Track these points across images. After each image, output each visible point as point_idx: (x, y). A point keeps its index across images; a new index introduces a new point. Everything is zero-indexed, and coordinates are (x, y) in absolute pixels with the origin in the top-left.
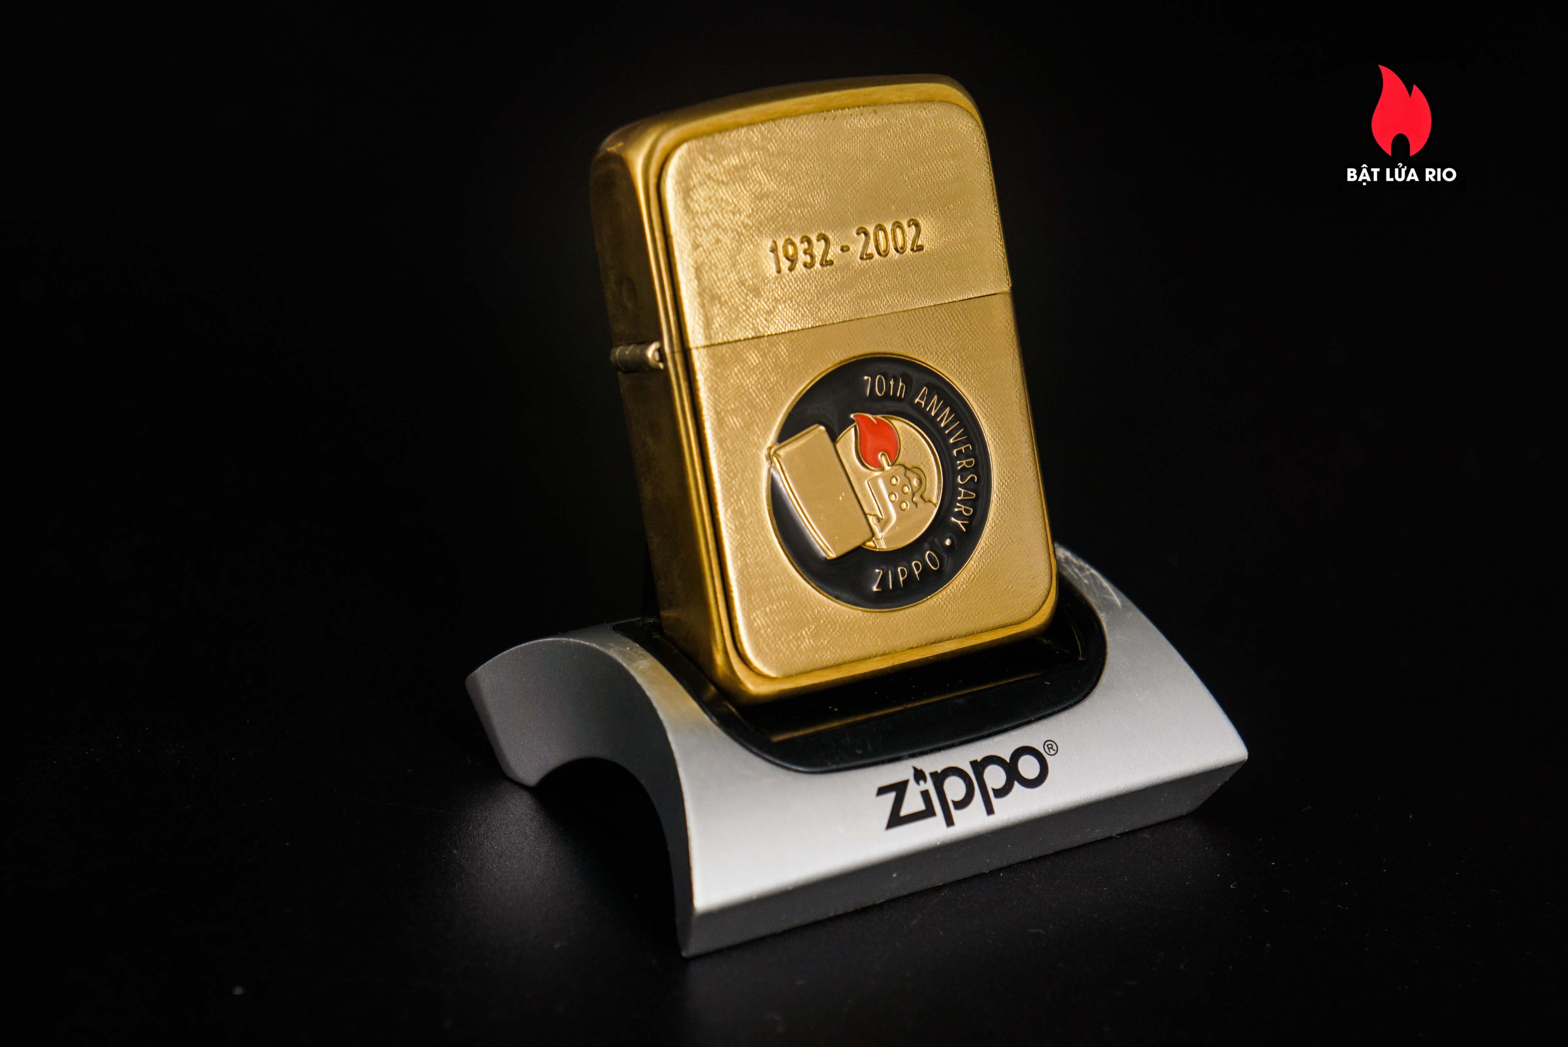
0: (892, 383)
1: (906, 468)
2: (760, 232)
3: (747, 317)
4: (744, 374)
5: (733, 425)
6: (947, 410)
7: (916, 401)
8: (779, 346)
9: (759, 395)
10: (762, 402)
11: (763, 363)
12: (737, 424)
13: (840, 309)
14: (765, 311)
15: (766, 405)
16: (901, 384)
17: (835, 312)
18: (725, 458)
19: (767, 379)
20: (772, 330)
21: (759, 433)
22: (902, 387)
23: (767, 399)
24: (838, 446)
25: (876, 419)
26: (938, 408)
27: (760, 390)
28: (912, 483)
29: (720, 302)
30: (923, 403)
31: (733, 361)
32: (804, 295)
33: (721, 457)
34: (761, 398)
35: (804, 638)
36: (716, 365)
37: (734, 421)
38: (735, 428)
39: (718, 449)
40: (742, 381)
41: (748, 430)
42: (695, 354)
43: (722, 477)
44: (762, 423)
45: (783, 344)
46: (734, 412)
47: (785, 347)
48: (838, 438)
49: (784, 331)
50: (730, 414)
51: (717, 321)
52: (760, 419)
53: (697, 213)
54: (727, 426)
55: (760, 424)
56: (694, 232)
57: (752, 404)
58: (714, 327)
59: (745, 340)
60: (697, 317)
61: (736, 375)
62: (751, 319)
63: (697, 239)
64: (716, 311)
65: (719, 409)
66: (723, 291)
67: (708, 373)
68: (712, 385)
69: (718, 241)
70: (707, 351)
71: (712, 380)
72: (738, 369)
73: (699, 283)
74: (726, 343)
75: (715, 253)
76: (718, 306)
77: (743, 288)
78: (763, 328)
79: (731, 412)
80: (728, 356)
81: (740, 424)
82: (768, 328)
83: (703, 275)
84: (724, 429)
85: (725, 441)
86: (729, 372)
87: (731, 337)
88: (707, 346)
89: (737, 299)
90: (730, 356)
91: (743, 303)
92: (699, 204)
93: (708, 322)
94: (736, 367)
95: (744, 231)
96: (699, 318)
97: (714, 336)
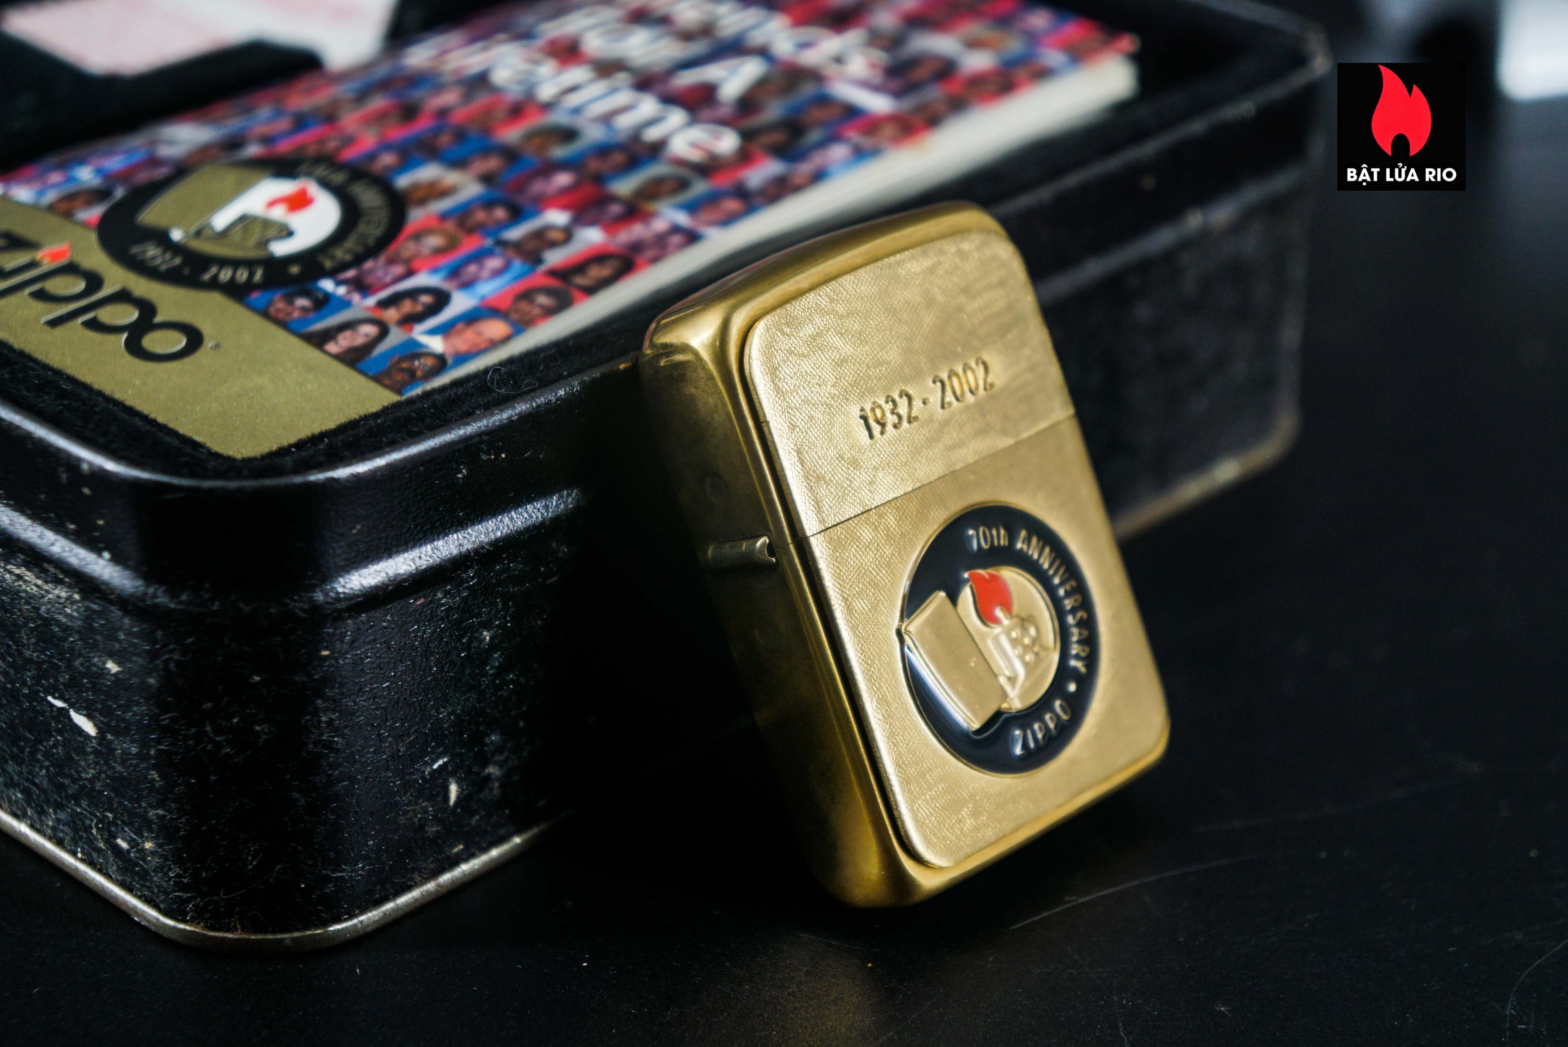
0: (994, 532)
1: (1022, 619)
2: (847, 400)
3: (853, 492)
4: (861, 553)
5: (861, 608)
6: (1047, 550)
7: (1019, 547)
8: (887, 516)
9: (879, 572)
10: (883, 579)
11: (875, 537)
12: (865, 607)
13: (934, 465)
14: (867, 482)
15: (886, 581)
16: (1002, 531)
17: (931, 470)
18: (860, 645)
19: (883, 553)
20: (878, 501)
21: (886, 612)
22: (1004, 534)
23: (887, 575)
24: (959, 608)
25: (987, 573)
26: (1039, 550)
27: (879, 566)
28: (1030, 633)
29: (825, 481)
30: (1025, 546)
31: (848, 541)
32: (899, 458)
34: (881, 575)
35: (965, 819)
36: (835, 550)
38: (864, 612)
40: (861, 561)
41: (876, 611)
43: (861, 666)
44: (887, 601)
45: (891, 513)
46: (859, 594)
47: (893, 516)
48: (958, 600)
49: (888, 499)
50: (857, 598)
51: (826, 502)
52: (884, 597)
53: (787, 392)
54: (856, 611)
55: (885, 603)
56: (788, 412)
57: (874, 583)
58: (825, 509)
59: (855, 516)
60: (807, 502)
61: (854, 555)
62: (856, 494)
63: (792, 420)
64: (824, 492)
65: (846, 596)
66: (826, 469)
67: (829, 560)
68: (835, 571)
69: (811, 418)
70: (824, 536)
71: (834, 565)
72: (855, 549)
73: (802, 466)
74: (839, 523)
75: (811, 431)
76: (825, 486)
77: (843, 462)
78: (869, 501)
79: (857, 596)
80: (843, 537)
81: (867, 606)
82: (874, 499)
83: (805, 457)
84: (854, 615)
85: (857, 628)
86: (847, 554)
87: (842, 517)
88: (823, 531)
89: (840, 476)
90: (845, 536)
91: (846, 478)
92: (787, 383)
93: (818, 505)
94: (852, 547)
95: (833, 402)
96: (810, 503)
97: (826, 519)
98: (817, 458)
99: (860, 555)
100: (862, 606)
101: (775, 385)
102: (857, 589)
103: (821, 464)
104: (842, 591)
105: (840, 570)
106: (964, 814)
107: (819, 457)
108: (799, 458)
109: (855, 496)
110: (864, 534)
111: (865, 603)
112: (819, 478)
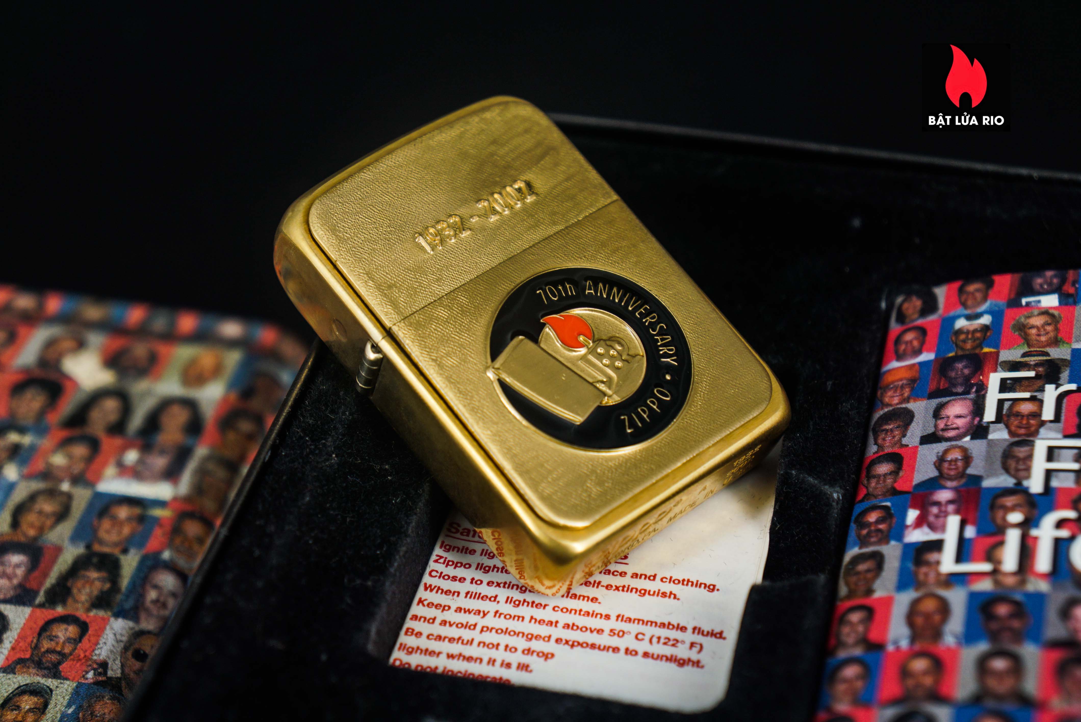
0: (560, 288)
1: (605, 340)
2: (403, 231)
3: (424, 289)
4: (441, 327)
5: (451, 363)
6: (615, 290)
7: (587, 293)
8: (459, 298)
9: (461, 336)
10: (466, 340)
11: (452, 314)
12: (455, 362)
13: (493, 257)
14: (435, 280)
15: (470, 341)
16: (568, 286)
17: (490, 260)
18: (457, 388)
19: (461, 323)
20: (447, 289)
21: (475, 361)
22: (570, 287)
23: (469, 337)
24: (542, 345)
25: (561, 316)
26: (606, 291)
27: (460, 332)
28: (615, 347)
29: (396, 287)
30: (592, 291)
31: (428, 322)
32: (459, 258)
33: (454, 390)
34: (464, 337)
35: (591, 489)
36: (416, 329)
37: (450, 362)
38: (454, 365)
39: (448, 385)
40: (443, 332)
41: (465, 362)
42: (395, 329)
43: (462, 402)
44: (473, 354)
45: (461, 295)
46: (448, 354)
47: (464, 297)
48: (539, 340)
49: (456, 287)
50: (445, 357)
51: (401, 300)
52: (471, 352)
53: (348, 238)
54: (447, 366)
55: (472, 355)
56: (352, 251)
57: (459, 344)
58: (401, 305)
59: (429, 304)
60: (384, 304)
61: (435, 330)
62: (427, 290)
63: (357, 254)
64: (397, 295)
65: (434, 358)
66: (395, 280)
67: (413, 337)
68: (420, 344)
69: (374, 250)
70: (404, 323)
71: (417, 339)
72: (435, 326)
73: (373, 281)
74: (416, 312)
75: (375, 258)
76: (397, 291)
77: (410, 272)
78: (439, 292)
79: (445, 356)
80: (421, 319)
81: (456, 361)
82: (444, 290)
83: (374, 275)
84: (446, 369)
85: (451, 377)
86: (428, 330)
87: (417, 306)
88: (403, 320)
89: (409, 281)
90: (423, 319)
91: (416, 282)
92: (346, 233)
93: (394, 304)
94: (432, 324)
95: (391, 236)
96: (386, 304)
97: (403, 311)
98: (385, 274)
99: (440, 328)
100: (452, 362)
101: (337, 236)
102: (444, 351)
103: (390, 277)
104: (430, 355)
105: (425, 342)
106: (588, 485)
107: (387, 273)
108: (369, 277)
109: (426, 291)
110: (441, 314)
111: (454, 359)
112: (390, 287)
